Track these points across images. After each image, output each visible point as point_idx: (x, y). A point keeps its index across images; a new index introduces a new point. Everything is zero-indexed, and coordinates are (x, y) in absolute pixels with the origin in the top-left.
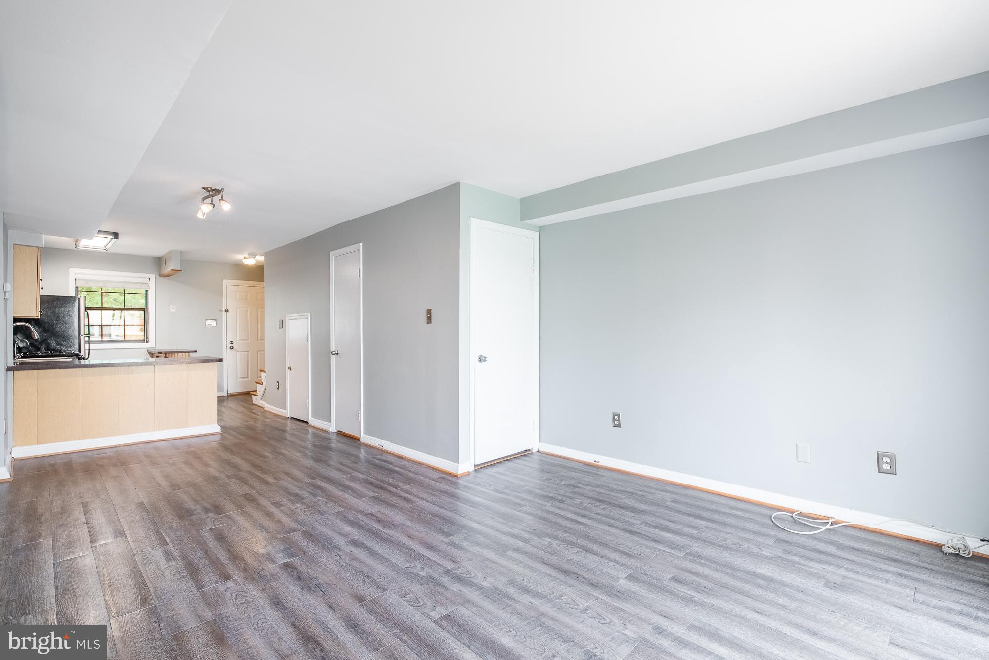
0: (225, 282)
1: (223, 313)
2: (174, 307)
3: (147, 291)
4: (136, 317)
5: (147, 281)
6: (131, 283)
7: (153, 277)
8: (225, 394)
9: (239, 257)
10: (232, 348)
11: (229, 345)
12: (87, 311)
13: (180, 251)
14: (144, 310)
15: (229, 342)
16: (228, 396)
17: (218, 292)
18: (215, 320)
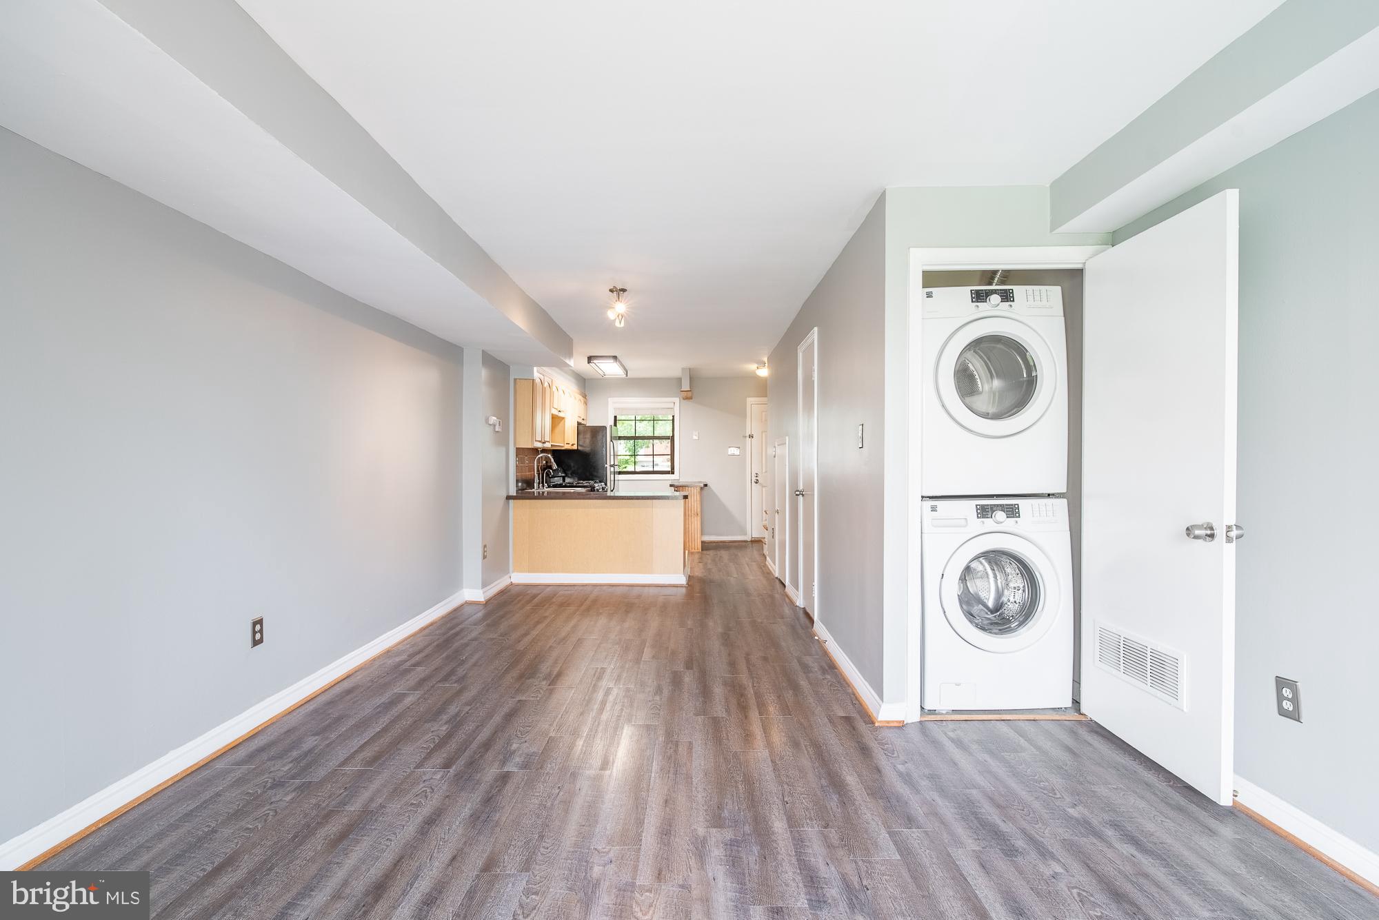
0: (750, 400)
1: (748, 438)
2: (697, 433)
3: (673, 416)
4: (663, 447)
5: (672, 406)
6: (658, 409)
7: (677, 400)
8: (749, 539)
9: (752, 367)
10: (757, 482)
11: (754, 479)
12: (614, 441)
13: (690, 369)
14: (672, 439)
15: (754, 475)
16: (751, 541)
17: (742, 414)
18: (739, 448)
